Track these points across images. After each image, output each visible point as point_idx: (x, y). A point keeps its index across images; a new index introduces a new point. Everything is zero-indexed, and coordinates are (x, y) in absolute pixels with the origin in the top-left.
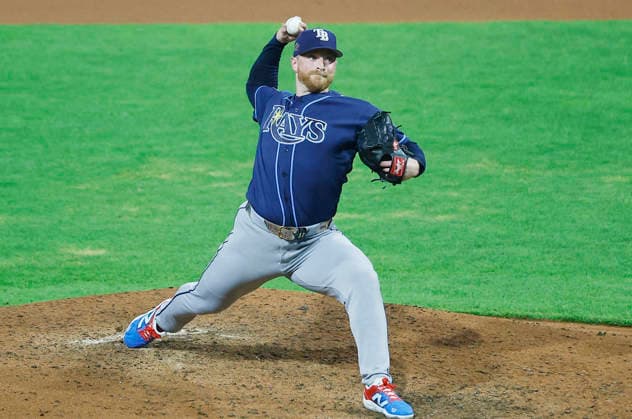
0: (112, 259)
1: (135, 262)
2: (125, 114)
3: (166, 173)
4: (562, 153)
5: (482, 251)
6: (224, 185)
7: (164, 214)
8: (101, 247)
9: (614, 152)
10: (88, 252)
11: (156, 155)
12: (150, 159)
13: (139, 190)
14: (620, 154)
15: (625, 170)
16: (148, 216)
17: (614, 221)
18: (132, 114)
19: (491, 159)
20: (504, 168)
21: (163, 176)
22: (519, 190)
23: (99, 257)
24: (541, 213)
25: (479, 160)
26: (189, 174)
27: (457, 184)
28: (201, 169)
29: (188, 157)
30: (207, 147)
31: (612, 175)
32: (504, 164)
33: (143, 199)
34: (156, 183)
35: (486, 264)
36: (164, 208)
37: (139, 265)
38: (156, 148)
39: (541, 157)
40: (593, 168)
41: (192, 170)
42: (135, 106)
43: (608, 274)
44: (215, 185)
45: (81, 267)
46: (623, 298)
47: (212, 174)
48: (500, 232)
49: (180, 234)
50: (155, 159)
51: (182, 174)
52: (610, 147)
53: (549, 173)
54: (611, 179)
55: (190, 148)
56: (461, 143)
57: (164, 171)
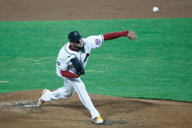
0: (10, 84)
1: (17, 84)
2: (8, 45)
3: (21, 61)
4: (132, 54)
5: (113, 80)
6: (38, 63)
7: (23, 72)
8: (6, 80)
9: (147, 54)
10: (3, 82)
11: (18, 56)
12: (17, 57)
13: (15, 65)
14: (148, 54)
15: (150, 58)
16: (19, 72)
17: (149, 72)
18: (10, 45)
19: (112, 56)
20: (116, 58)
21: (21, 62)
22: (122, 64)
23: (6, 83)
24: (129, 70)
25: (109, 56)
26: (28, 61)
27: (104, 62)
28: (31, 60)
29: (27, 56)
30: (32, 54)
31: (147, 60)
32: (116, 57)
33: (16, 68)
34: (19, 63)
35: (115, 83)
36: (22, 70)
37: (18, 85)
38: (18, 54)
39: (126, 55)
40: (141, 58)
41: (29, 60)
42: (10, 43)
43: (150, 86)
44: (36, 64)
45: (2, 86)
46: (155, 92)
47: (35, 61)
48: (118, 75)
49: (28, 76)
50: (18, 57)
51: (26, 61)
52: (145, 52)
53: (129, 59)
54: (147, 61)
55: (27, 54)
56: (103, 52)
57: (21, 60)
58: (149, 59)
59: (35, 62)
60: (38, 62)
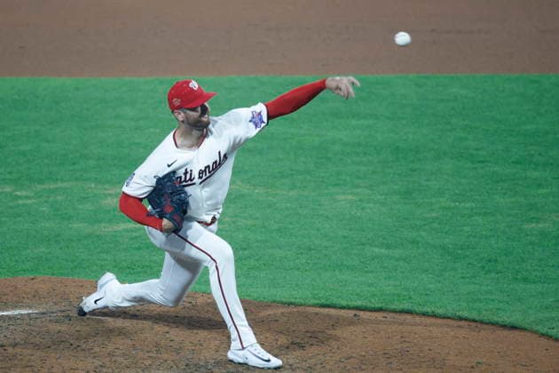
58: (351, 193)
59: (20, 197)
60: (28, 197)
